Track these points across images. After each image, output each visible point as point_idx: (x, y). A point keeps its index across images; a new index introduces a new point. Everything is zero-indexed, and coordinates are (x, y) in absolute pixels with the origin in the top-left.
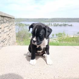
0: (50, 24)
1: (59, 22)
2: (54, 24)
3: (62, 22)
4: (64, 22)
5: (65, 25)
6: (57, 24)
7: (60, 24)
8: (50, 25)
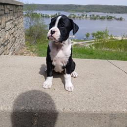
0: (83, 15)
1: (99, 12)
2: (90, 15)
3: (105, 13)
4: (108, 13)
5: (110, 18)
6: (95, 15)
7: (101, 16)
8: (85, 17)
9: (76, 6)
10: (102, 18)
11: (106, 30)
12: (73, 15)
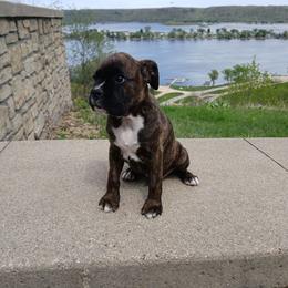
0: (202, 31)
2: (218, 30)
3: (250, 22)
4: (256, 23)
5: (261, 35)
6: (229, 30)
7: (240, 31)
8: (205, 34)
9: (185, 11)
10: (244, 36)
11: (254, 63)
12: (180, 30)
